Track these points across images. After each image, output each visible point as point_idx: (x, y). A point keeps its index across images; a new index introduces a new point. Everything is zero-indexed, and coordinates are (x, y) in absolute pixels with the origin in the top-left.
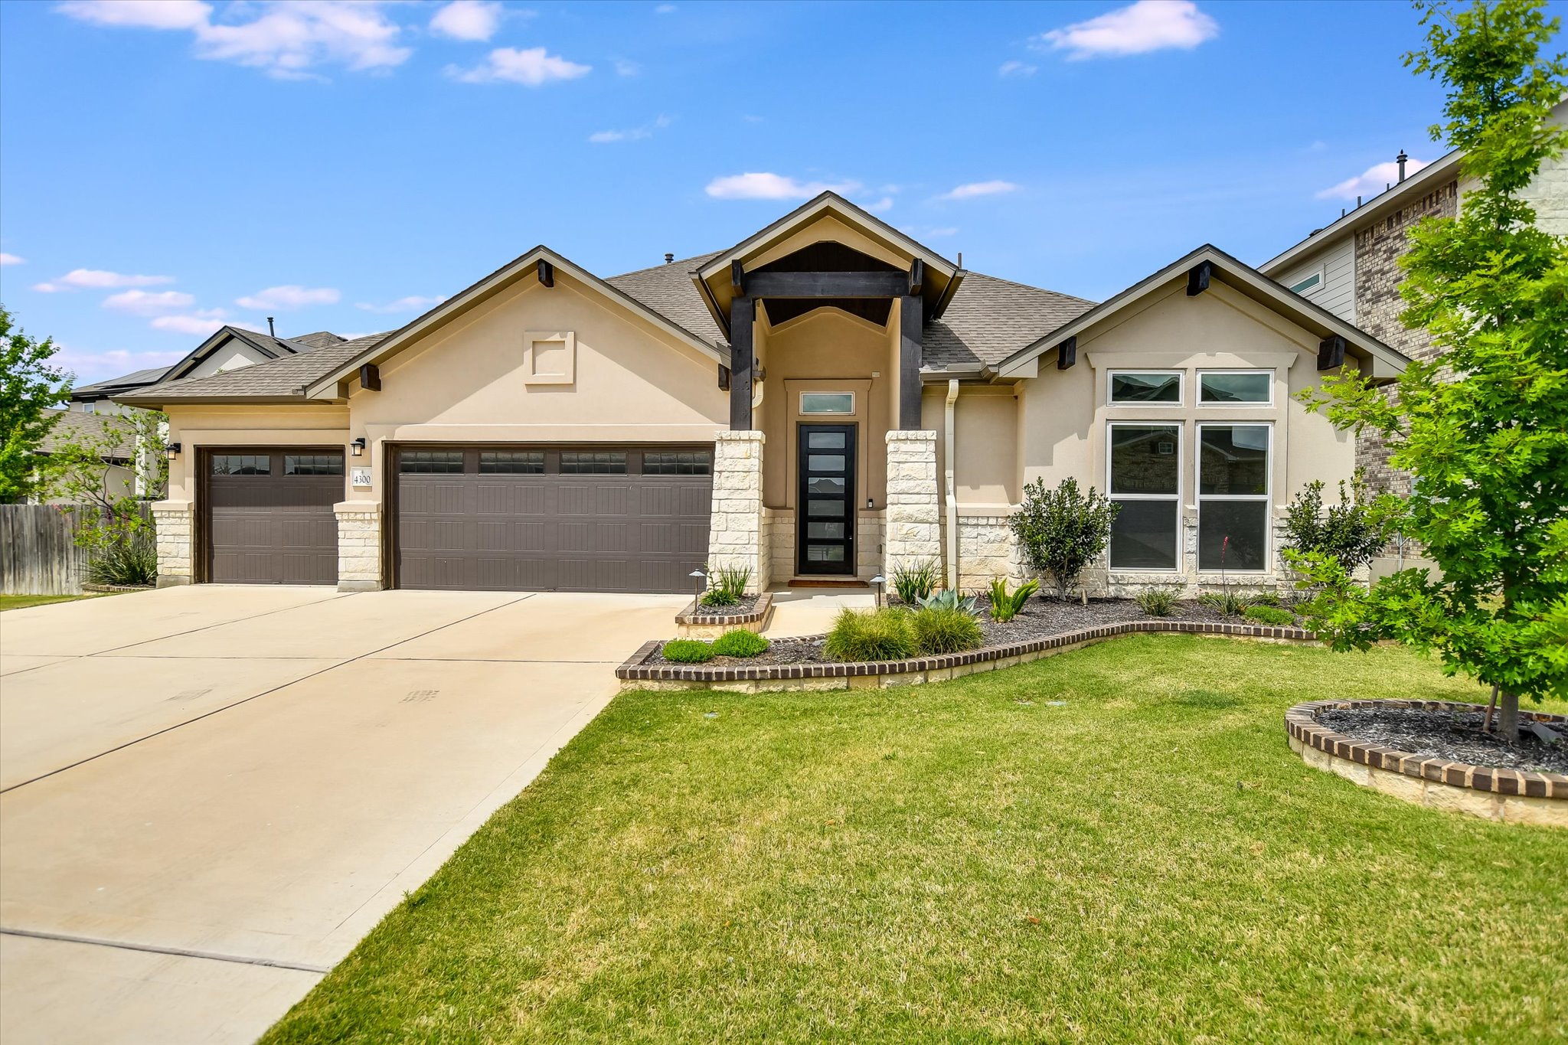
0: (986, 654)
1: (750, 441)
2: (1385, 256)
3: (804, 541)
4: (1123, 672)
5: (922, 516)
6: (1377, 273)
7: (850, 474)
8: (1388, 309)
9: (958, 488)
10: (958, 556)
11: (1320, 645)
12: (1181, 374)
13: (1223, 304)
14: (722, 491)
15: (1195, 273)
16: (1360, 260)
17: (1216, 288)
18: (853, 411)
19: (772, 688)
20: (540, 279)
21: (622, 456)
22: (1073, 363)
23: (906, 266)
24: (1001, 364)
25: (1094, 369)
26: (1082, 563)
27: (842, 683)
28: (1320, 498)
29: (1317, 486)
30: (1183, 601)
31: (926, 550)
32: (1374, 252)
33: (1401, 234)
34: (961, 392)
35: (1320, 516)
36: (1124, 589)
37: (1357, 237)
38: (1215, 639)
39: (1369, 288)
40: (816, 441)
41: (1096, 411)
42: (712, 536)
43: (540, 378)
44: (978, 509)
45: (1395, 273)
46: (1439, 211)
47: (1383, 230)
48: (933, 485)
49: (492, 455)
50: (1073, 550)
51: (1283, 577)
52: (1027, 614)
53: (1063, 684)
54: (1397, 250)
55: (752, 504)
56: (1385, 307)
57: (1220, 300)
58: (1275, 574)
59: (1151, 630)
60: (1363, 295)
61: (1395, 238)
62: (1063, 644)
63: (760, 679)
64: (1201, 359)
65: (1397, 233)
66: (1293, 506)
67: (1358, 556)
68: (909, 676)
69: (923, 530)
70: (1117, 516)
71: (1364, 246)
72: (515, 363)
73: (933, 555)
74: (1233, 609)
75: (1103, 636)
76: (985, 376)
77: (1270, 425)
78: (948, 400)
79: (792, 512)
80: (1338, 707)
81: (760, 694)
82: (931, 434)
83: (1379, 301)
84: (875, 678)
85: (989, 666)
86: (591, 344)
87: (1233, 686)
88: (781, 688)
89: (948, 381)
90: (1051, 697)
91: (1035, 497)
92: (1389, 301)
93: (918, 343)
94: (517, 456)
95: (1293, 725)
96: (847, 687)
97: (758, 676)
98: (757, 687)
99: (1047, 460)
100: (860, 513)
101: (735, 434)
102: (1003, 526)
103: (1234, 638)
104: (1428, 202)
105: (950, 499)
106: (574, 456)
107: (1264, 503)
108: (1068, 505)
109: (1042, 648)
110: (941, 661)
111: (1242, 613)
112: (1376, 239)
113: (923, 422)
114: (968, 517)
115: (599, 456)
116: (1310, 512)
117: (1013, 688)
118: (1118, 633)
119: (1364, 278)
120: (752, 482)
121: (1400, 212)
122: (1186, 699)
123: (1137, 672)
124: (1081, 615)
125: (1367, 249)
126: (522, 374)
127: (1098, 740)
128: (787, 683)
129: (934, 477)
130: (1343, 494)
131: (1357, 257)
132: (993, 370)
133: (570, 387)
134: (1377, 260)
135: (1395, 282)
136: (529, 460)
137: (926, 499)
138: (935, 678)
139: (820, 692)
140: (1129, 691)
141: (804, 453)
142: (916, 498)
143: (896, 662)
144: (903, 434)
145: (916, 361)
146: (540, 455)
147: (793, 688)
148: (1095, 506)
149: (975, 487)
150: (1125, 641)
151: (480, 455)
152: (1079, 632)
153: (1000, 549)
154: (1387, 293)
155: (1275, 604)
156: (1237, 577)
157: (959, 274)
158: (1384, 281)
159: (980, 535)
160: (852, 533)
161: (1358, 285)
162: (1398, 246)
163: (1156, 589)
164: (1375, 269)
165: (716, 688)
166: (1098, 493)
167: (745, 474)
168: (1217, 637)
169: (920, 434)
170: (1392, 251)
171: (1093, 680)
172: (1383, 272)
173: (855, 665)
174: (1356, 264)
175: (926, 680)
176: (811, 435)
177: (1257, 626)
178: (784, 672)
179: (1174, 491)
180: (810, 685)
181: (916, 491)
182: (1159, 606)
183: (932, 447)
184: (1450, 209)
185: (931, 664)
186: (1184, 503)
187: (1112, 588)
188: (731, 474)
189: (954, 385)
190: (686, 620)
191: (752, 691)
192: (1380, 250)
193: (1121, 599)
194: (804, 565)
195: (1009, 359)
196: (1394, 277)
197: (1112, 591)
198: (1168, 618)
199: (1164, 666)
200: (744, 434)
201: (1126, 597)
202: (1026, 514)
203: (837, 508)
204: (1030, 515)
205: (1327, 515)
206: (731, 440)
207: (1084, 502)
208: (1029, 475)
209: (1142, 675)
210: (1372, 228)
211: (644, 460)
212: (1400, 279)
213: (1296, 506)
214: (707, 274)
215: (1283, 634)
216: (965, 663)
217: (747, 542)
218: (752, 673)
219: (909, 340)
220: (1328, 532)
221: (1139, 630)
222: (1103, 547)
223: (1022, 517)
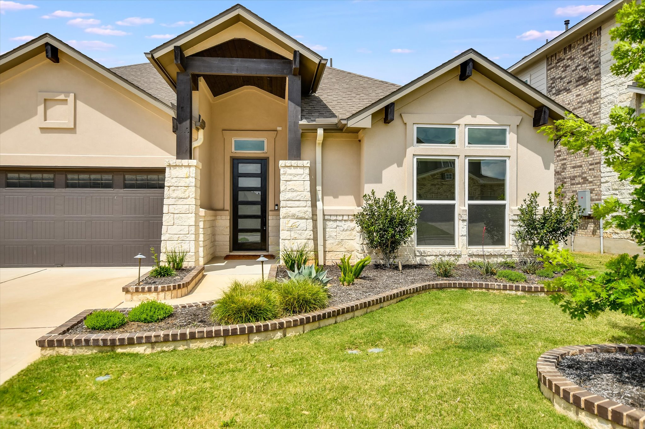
0: (329, 313)
1: (189, 166)
2: (562, 69)
3: (235, 230)
4: (422, 321)
5: (301, 215)
6: (558, 78)
7: (264, 189)
8: (564, 99)
9: (325, 198)
10: (325, 240)
11: (543, 295)
12: (456, 128)
13: (480, 86)
14: (171, 199)
15: (464, 66)
16: (549, 72)
17: (476, 77)
18: (265, 150)
19: (165, 349)
20: (47, 56)
21: (109, 177)
22: (392, 120)
23: (290, 57)
24: (348, 119)
25: (406, 124)
26: (399, 243)
27: (219, 342)
28: (536, 202)
29: (535, 195)
30: (459, 265)
31: (304, 236)
32: (557, 67)
33: (571, 57)
34: (325, 137)
35: (537, 213)
36: (425, 259)
37: (548, 59)
38: (480, 293)
39: (554, 87)
40: (243, 168)
41: (407, 150)
42: (164, 229)
43: (50, 123)
44: (337, 210)
45: (568, 78)
46: (591, 44)
47: (562, 55)
48: (308, 195)
49: (16, 175)
50: (393, 236)
51: (516, 249)
52: (364, 278)
53: (382, 334)
54: (569, 66)
55: (190, 208)
56: (562, 97)
57: (478, 83)
58: (512, 248)
59: (441, 288)
60: (551, 91)
61: (568, 59)
62: (384, 301)
63: (156, 342)
64: (468, 119)
65: (569, 57)
66: (522, 207)
67: (559, 237)
68: (271, 334)
69: (302, 223)
70: (420, 214)
71: (551, 64)
72: (33, 113)
73: (309, 239)
74: (489, 272)
75: (410, 293)
76: (340, 126)
77: (507, 159)
78: (317, 142)
79: (228, 213)
80: (570, 354)
81: (155, 354)
82: (307, 163)
83: (560, 94)
84: (245, 337)
85: (332, 321)
86: (87, 102)
87: (494, 330)
88: (172, 348)
89: (317, 130)
90: (372, 345)
91: (370, 202)
92: (564, 94)
93: (298, 105)
94: (34, 176)
95: (545, 378)
96: (224, 345)
97: (153, 340)
98: (153, 348)
99: (378, 180)
100: (270, 213)
101: (179, 162)
102: (352, 220)
103: (491, 291)
104: (585, 39)
105: (319, 204)
106: (76, 176)
107: (504, 206)
108: (390, 208)
109: (369, 305)
110: (295, 321)
111: (495, 274)
112: (558, 60)
113: (302, 156)
114: (331, 215)
115: (93, 176)
116: (532, 211)
117: (346, 338)
118: (420, 291)
119: (551, 82)
120: (191, 194)
121: (571, 45)
122: (464, 344)
123: (432, 321)
124: (397, 278)
125: (553, 65)
126: (37, 121)
127: (402, 392)
128: (177, 344)
129: (309, 190)
130: (550, 199)
131: (548, 70)
132: (344, 122)
133: (72, 130)
134: (558, 71)
135: (568, 83)
136: (43, 179)
137: (303, 204)
138: (291, 333)
139: (202, 350)
140: (426, 337)
141: (235, 176)
142: (297, 203)
143: (261, 323)
144: (288, 163)
145: (297, 116)
146: (51, 176)
147: (181, 347)
148: (406, 208)
149: (336, 197)
150: (425, 296)
151: (6, 175)
152: (395, 291)
153: (351, 235)
154: (564, 89)
155: (512, 267)
156: (490, 250)
157: (323, 62)
158: (562, 83)
159: (338, 226)
160: (266, 226)
161: (548, 85)
162: (569, 63)
163: (443, 259)
164: (557, 77)
165: (119, 350)
166: (408, 200)
167: (186, 188)
168: (481, 291)
169: (300, 163)
170: (566, 67)
171: (402, 329)
172: (561, 78)
173: (230, 327)
174: (547, 74)
175: (285, 335)
176: (240, 165)
177: (505, 284)
178: (174, 336)
179: (453, 199)
180: (195, 344)
181: (298, 198)
182: (445, 271)
183: (307, 171)
184: (597, 43)
185: (288, 324)
186: (459, 205)
187: (418, 259)
188: (176, 188)
189: (320, 132)
190: (130, 289)
191: (149, 351)
192: (559, 66)
193: (423, 265)
194: (236, 245)
195: (354, 115)
196: (567, 81)
197: (418, 260)
198: (451, 278)
199: (449, 315)
200: (185, 162)
201: (426, 264)
202: (365, 213)
203: (256, 210)
204: (367, 214)
205: (542, 212)
206: (176, 166)
207: (400, 205)
208: (367, 189)
209: (435, 323)
210: (556, 54)
211: (125, 180)
212: (571, 82)
213: (524, 207)
214: (156, 55)
215: (520, 289)
216: (314, 320)
217: (187, 232)
218: (148, 338)
219: (293, 104)
220: (542, 223)
221: (433, 288)
222: (411, 234)
223: (362, 214)
